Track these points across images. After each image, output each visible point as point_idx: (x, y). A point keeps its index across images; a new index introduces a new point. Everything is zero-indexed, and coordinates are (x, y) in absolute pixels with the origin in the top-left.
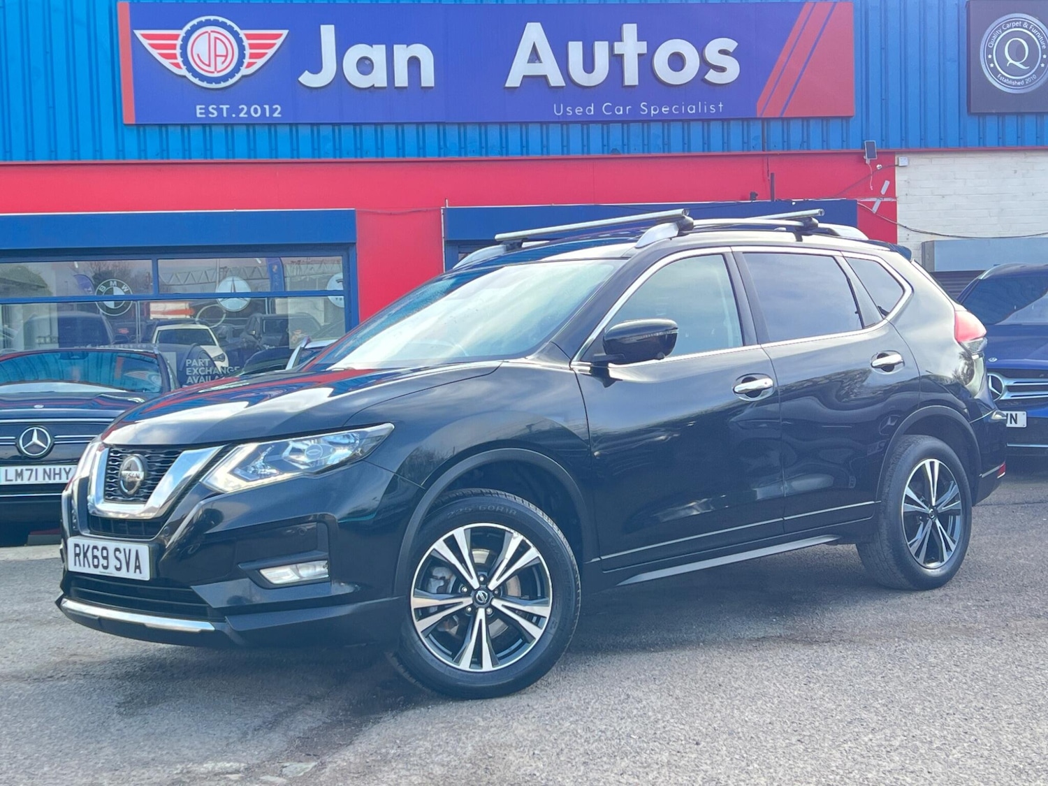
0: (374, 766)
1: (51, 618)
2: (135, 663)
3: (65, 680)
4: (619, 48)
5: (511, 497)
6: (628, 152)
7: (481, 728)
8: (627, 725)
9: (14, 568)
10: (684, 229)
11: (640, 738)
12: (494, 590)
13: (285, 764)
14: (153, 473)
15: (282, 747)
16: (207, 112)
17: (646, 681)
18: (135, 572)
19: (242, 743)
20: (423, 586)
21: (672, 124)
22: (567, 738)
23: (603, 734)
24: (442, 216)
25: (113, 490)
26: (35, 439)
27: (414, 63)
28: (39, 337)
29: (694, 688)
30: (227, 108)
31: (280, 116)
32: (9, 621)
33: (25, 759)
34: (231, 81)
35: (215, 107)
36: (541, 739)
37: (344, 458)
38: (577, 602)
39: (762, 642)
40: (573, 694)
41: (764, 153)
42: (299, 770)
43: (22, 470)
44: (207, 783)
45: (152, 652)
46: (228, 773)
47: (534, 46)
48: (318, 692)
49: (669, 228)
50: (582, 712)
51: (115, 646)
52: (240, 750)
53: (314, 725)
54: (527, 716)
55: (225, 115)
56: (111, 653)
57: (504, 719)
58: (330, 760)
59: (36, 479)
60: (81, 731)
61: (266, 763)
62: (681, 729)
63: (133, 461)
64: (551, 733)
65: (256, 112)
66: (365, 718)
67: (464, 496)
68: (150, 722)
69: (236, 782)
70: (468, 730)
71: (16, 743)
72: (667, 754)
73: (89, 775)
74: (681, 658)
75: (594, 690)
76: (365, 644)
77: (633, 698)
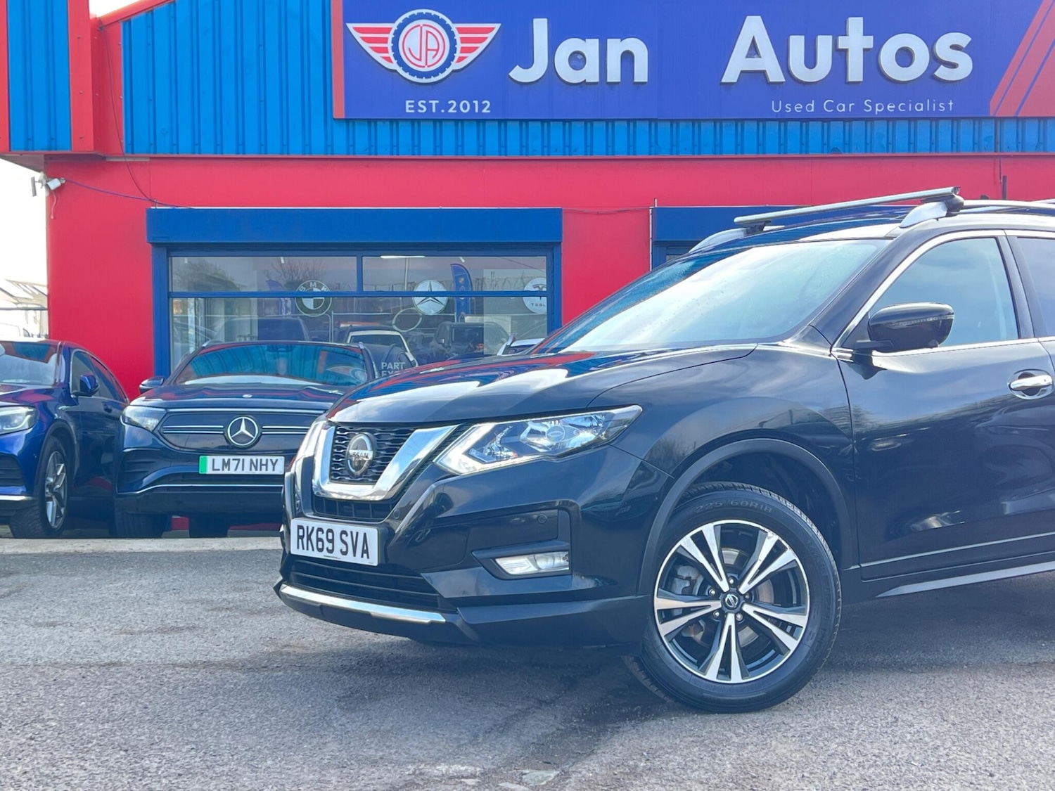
0: (623, 779)
1: (261, 607)
2: (351, 657)
3: (280, 671)
4: (843, 42)
5: (766, 493)
6: (850, 151)
7: (736, 745)
8: (902, 752)
9: (221, 557)
10: (953, 208)
11: (922, 765)
12: (745, 595)
13: (524, 771)
14: (382, 452)
15: (516, 753)
16: (416, 107)
17: (912, 703)
18: (362, 557)
19: (473, 745)
20: (667, 586)
21: (898, 123)
22: (838, 761)
23: (878, 759)
24: (651, 216)
25: (339, 470)
26: (243, 429)
27: (627, 57)
28: (240, 336)
29: (970, 714)
30: (436, 104)
31: (489, 111)
32: (220, 609)
33: (246, 750)
34: (441, 76)
35: (424, 102)
36: (807, 760)
37: (586, 442)
38: (837, 611)
39: (1035, 667)
40: (832, 714)
41: (996, 154)
42: (540, 778)
43: (229, 460)
44: (442, 786)
45: (367, 646)
46: (463, 777)
47: (753, 41)
48: (547, 696)
49: (935, 207)
50: (847, 734)
51: (328, 639)
52: (473, 754)
53: (547, 731)
54: (785, 734)
55: (434, 110)
56: (324, 646)
57: (760, 736)
58: (574, 770)
59: (243, 470)
60: (302, 724)
61: (502, 768)
62: (968, 758)
63: (362, 440)
64: (817, 755)
65: (465, 107)
66: (602, 727)
67: (715, 489)
68: (374, 718)
69: (474, 787)
70: (721, 746)
71: (235, 733)
72: (958, 785)
73: (316, 771)
74: (944, 681)
75: (854, 711)
76: (604, 646)
77: (902, 721)
